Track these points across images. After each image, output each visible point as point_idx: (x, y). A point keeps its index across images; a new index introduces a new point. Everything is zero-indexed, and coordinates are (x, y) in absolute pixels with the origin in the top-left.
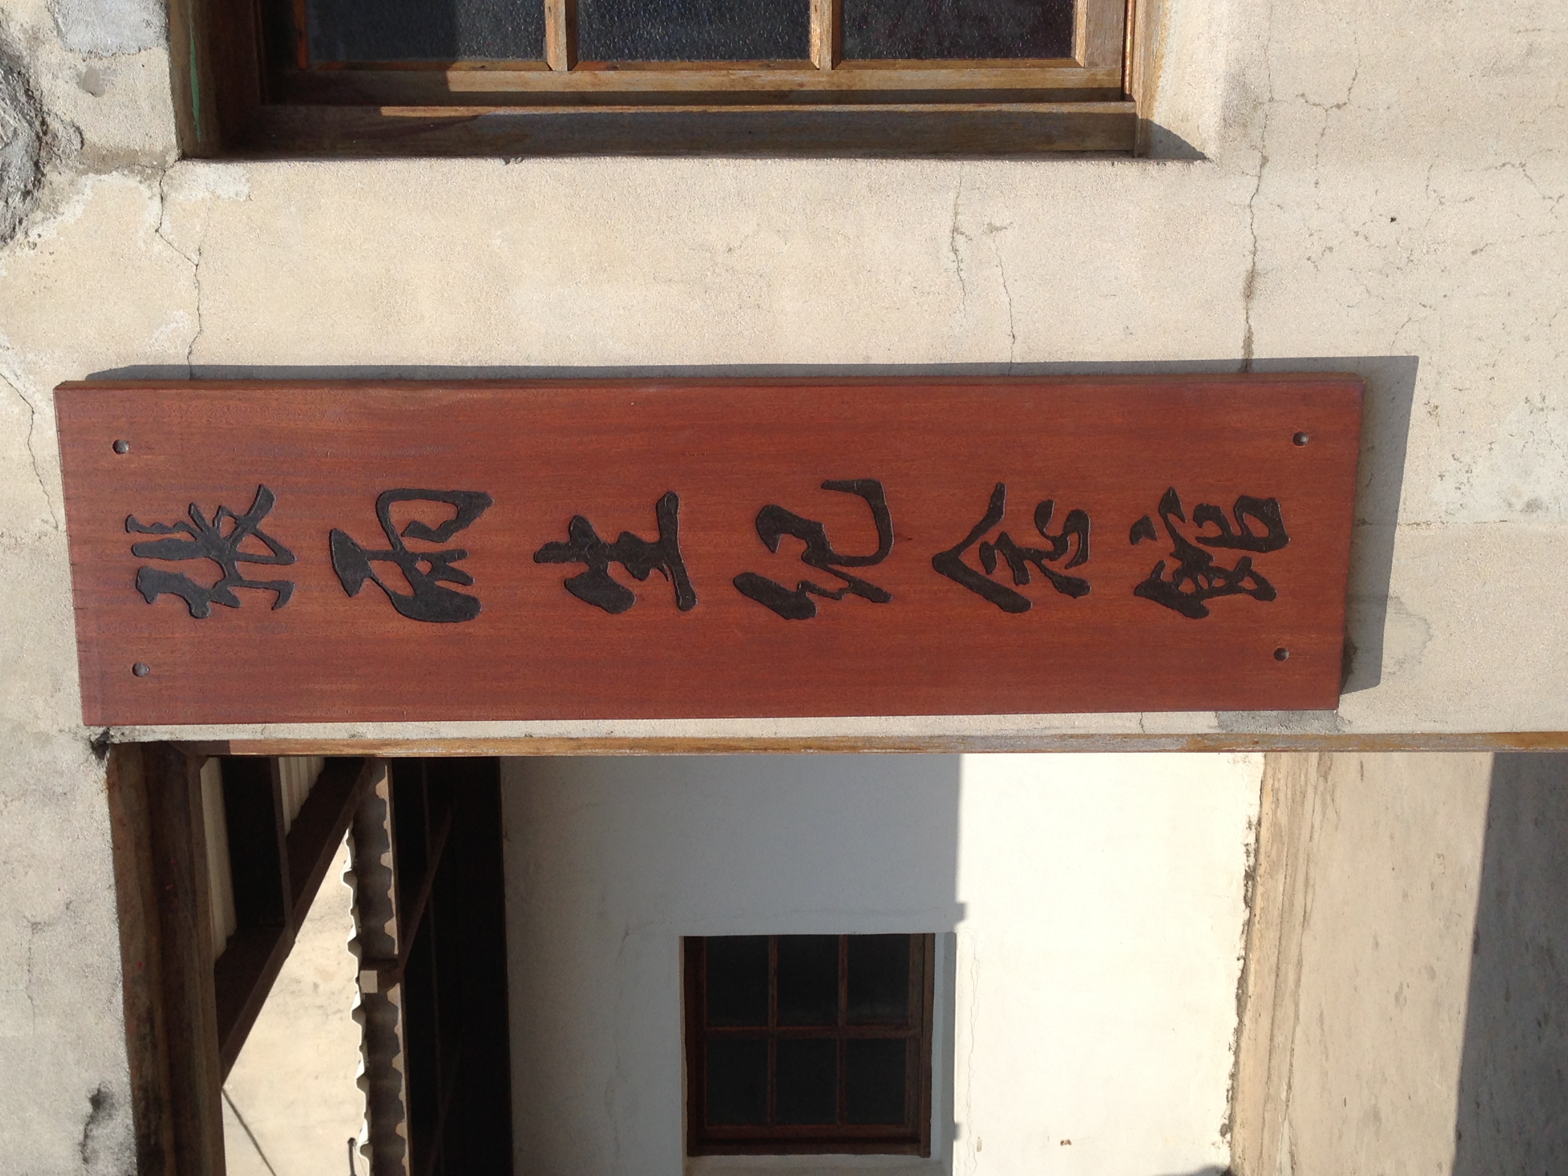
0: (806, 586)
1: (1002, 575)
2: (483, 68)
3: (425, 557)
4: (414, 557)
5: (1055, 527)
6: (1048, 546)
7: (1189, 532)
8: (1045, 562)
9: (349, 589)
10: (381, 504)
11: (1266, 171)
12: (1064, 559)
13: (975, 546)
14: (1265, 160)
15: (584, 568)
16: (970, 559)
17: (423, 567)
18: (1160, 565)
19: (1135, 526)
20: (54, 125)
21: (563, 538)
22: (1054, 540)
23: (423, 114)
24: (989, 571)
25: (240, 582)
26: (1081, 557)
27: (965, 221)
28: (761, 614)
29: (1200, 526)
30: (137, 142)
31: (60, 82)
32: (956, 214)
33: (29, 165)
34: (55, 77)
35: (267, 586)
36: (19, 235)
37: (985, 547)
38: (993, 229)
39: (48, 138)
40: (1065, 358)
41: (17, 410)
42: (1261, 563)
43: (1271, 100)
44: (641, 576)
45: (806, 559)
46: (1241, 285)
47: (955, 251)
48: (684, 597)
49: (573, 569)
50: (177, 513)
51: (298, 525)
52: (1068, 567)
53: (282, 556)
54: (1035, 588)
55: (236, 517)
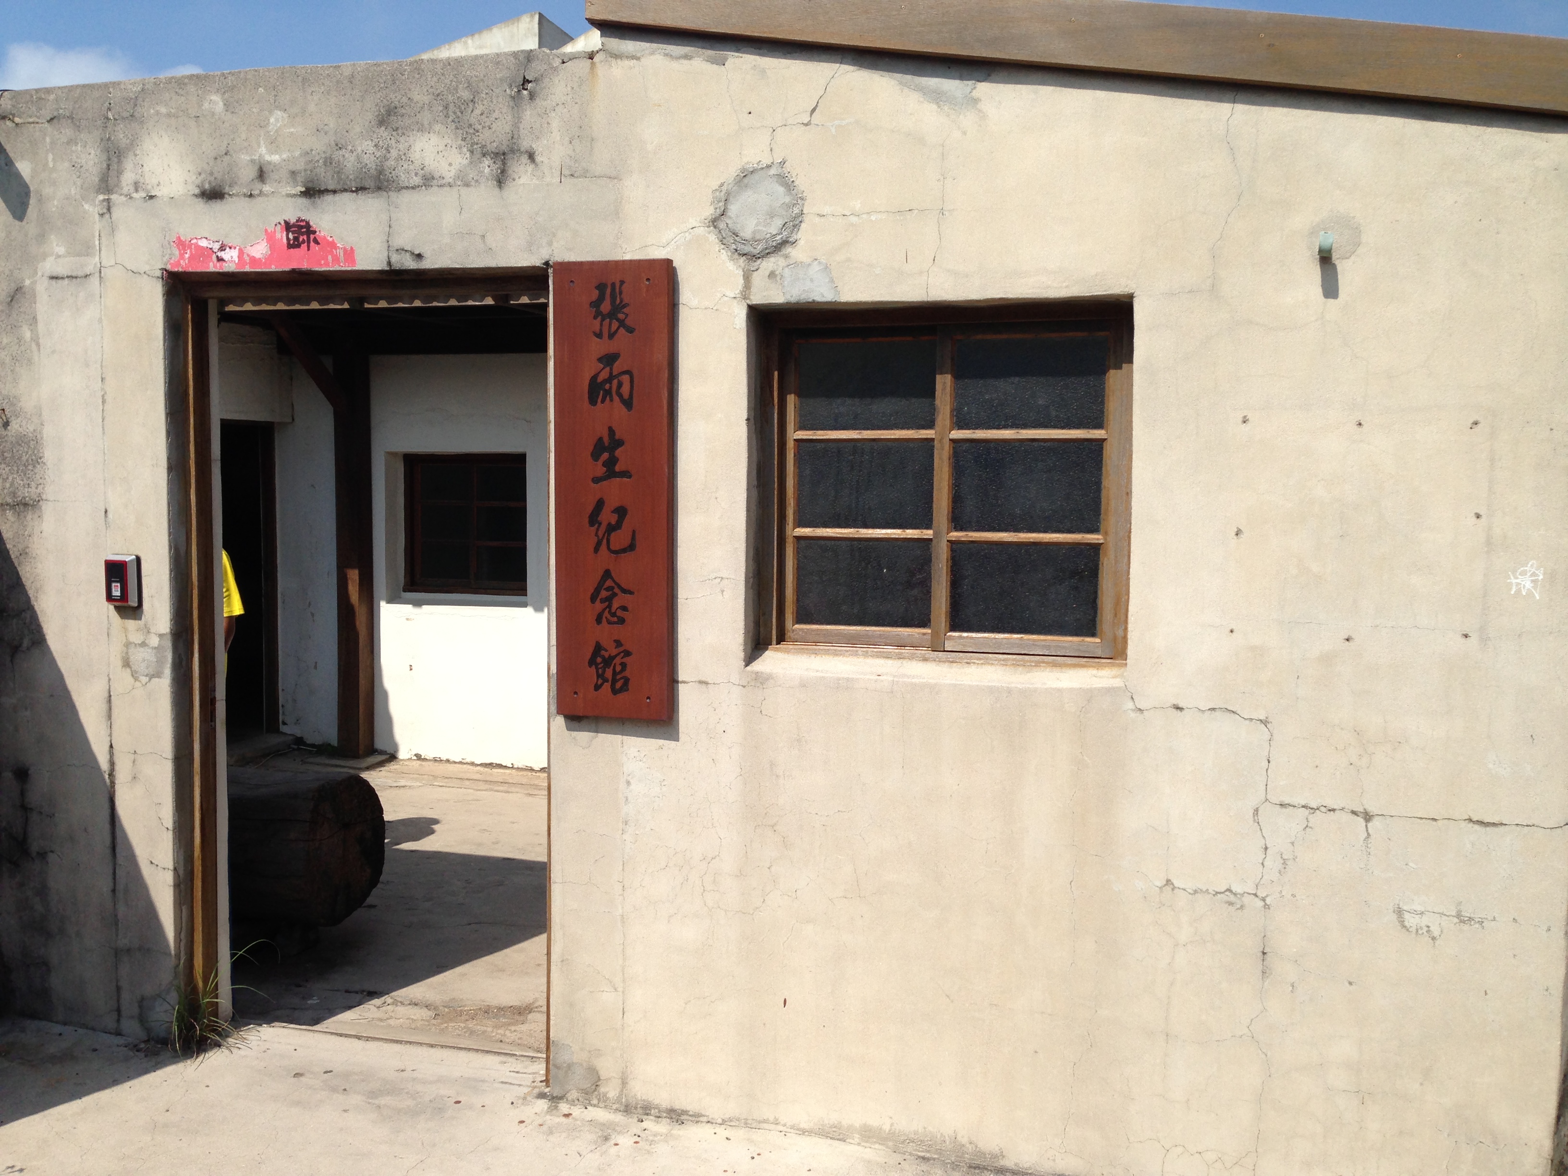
0: (600, 524)
1: (604, 594)
2: (795, 407)
3: (611, 388)
4: (611, 384)
5: (620, 613)
6: (613, 611)
7: (617, 661)
8: (608, 609)
9: (600, 360)
10: (627, 372)
11: (741, 687)
12: (609, 617)
13: (613, 585)
14: (744, 687)
15: (606, 444)
16: (609, 583)
17: (607, 386)
18: (606, 651)
19: (620, 642)
20: (759, 261)
21: (617, 437)
22: (615, 613)
23: (775, 386)
24: (604, 589)
25: (603, 320)
26: (609, 623)
27: (725, 582)
28: (590, 508)
29: (620, 664)
30: (754, 289)
31: (772, 264)
32: (727, 579)
33: (745, 252)
34: (774, 263)
35: (601, 330)
36: (723, 246)
37: (613, 588)
38: (723, 591)
39: (754, 259)
40: (679, 617)
41: (664, 241)
42: (607, 686)
43: (763, 688)
44: (603, 465)
45: (609, 524)
46: (704, 679)
47: (715, 578)
48: (596, 480)
49: (606, 440)
50: (626, 301)
51: (622, 342)
52: (606, 618)
53: (611, 336)
54: (599, 606)
55: (624, 320)
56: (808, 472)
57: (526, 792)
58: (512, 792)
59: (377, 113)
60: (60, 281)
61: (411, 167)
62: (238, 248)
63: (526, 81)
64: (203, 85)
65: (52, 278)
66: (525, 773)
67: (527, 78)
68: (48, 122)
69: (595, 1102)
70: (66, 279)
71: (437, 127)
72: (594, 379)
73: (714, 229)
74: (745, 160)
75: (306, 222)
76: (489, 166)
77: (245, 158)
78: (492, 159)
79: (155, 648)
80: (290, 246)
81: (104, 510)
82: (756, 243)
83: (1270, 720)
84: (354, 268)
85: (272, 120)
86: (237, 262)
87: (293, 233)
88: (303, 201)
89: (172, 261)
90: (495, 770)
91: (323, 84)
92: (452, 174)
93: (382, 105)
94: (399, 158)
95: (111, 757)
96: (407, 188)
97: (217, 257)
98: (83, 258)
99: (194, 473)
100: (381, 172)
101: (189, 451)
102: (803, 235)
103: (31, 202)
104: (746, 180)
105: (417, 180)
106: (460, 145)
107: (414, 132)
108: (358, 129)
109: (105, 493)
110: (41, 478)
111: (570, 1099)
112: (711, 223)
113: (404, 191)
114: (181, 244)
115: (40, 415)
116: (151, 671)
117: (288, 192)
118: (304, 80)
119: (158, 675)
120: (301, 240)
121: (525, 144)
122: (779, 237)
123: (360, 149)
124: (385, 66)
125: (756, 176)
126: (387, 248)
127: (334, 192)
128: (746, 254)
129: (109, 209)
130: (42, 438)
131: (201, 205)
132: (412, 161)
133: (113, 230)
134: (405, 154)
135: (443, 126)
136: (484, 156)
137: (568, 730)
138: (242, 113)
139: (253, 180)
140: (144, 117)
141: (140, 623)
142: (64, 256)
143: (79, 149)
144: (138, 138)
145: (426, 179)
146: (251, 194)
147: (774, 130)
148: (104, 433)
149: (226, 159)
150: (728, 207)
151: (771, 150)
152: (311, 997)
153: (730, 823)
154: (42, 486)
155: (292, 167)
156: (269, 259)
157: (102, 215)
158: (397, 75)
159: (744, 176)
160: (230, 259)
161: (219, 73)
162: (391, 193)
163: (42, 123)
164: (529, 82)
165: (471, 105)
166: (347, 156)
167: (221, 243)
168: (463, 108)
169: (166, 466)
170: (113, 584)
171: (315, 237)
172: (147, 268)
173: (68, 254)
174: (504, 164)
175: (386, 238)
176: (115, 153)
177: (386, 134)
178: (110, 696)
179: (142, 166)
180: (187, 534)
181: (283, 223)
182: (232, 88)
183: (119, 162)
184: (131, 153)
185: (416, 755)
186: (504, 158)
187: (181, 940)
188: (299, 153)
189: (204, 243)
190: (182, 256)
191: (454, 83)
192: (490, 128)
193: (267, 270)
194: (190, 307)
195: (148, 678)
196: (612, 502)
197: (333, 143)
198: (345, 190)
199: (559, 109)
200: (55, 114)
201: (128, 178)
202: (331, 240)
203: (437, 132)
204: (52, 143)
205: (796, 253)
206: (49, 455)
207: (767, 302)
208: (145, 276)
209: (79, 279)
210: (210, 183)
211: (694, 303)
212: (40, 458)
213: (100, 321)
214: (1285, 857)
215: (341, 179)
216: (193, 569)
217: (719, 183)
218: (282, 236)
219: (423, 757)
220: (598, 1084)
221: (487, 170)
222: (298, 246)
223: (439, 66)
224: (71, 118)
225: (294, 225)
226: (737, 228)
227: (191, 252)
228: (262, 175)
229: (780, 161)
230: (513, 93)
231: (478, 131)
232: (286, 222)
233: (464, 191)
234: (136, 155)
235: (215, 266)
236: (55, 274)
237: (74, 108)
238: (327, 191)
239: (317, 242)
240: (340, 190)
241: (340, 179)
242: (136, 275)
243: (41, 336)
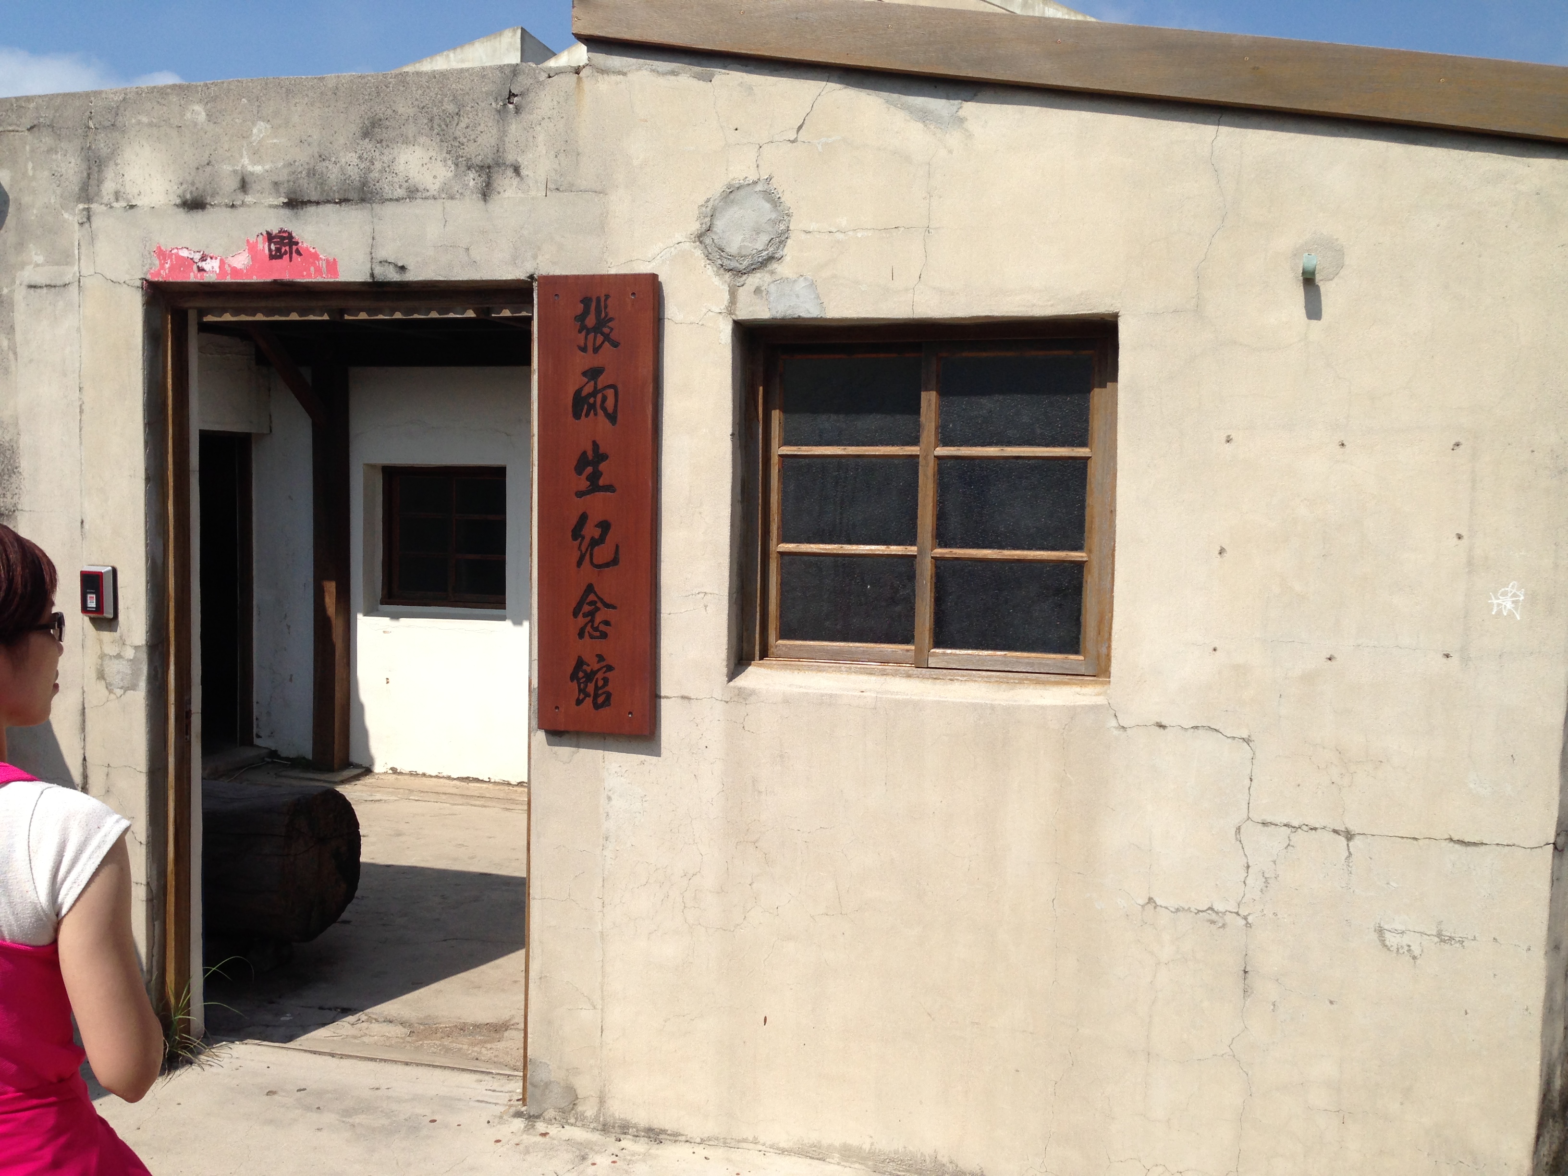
0: (583, 538)
1: (586, 608)
2: (780, 423)
3: (595, 401)
4: (595, 397)
5: (602, 627)
6: (596, 625)
7: (600, 675)
8: (590, 624)
9: (584, 374)
10: (612, 387)
11: (723, 702)
12: (591, 630)
13: (596, 599)
14: (727, 702)
15: (590, 458)
16: (592, 597)
17: (592, 400)
18: (588, 665)
19: (603, 657)
20: (745, 277)
21: (601, 451)
22: (598, 627)
23: (760, 402)
24: (587, 604)
25: (587, 334)
26: (591, 637)
27: (709, 597)
28: (574, 521)
29: (602, 679)
30: (739, 305)
31: (758, 280)
32: (711, 594)
33: (731, 268)
34: (760, 278)
35: (585, 344)
36: (708, 262)
37: (596, 602)
38: (706, 606)
39: (740, 274)
40: (662, 632)
41: (650, 256)
42: (589, 701)
43: (746, 704)
44: (587, 479)
45: (592, 538)
46: (686, 694)
47: (699, 593)
48: (580, 494)
49: (590, 454)
50: (610, 315)
51: (606, 356)
52: (588, 632)
53: (596, 350)
54: (581, 620)
55: (609, 334)
56: (792, 487)
57: (503, 806)
58: (488, 807)
59: (361, 125)
60: (39, 290)
61: (396, 180)
62: (219, 258)
63: (512, 95)
64: (185, 95)
65: (31, 287)
66: (502, 787)
67: (513, 92)
68: (28, 130)
69: (572, 1120)
70: (45, 288)
71: (422, 139)
72: (578, 393)
73: (700, 245)
74: (731, 176)
75: (289, 233)
76: (474, 180)
77: (227, 168)
78: (477, 171)
79: (131, 660)
80: (272, 257)
81: (80, 521)
82: (742, 259)
83: (1253, 738)
84: (337, 280)
85: (255, 131)
86: (218, 272)
87: (275, 243)
88: (286, 212)
89: (152, 271)
90: (472, 785)
91: (307, 95)
92: (437, 187)
93: (367, 117)
94: (383, 171)
95: (84, 769)
96: (391, 200)
97: (198, 267)
98: (62, 267)
99: (172, 484)
100: (364, 184)
101: (167, 461)
102: (789, 251)
103: (10, 210)
104: (732, 196)
105: (400, 192)
106: (445, 158)
107: (399, 145)
108: (342, 141)
109: (81, 503)
110: (17, 488)
111: (547, 1117)
112: (697, 239)
113: (388, 203)
114: (162, 254)
115: (17, 424)
116: (126, 683)
117: (271, 203)
118: (288, 91)
119: (133, 687)
120: (283, 250)
121: (510, 158)
122: (765, 253)
123: (343, 160)
124: (370, 78)
125: (742, 192)
126: (370, 260)
127: (318, 203)
128: (731, 270)
129: (89, 218)
130: (18, 448)
131: (182, 215)
132: (396, 173)
133: (92, 240)
134: (389, 166)
135: (427, 139)
136: (469, 169)
137: (549, 745)
138: (224, 123)
139: (235, 190)
140: (125, 126)
141: (116, 635)
142: (42, 265)
143: (59, 158)
144: (119, 147)
145: (410, 192)
146: (233, 204)
147: (760, 147)
148: (81, 443)
149: (209, 169)
150: (715, 222)
151: (758, 166)
152: (284, 1014)
153: (712, 839)
154: (17, 496)
155: (275, 178)
156: (250, 270)
157: (82, 224)
158: (381, 87)
159: (731, 192)
160: (211, 269)
161: (202, 83)
162: (374, 205)
163: (22, 131)
164: (515, 95)
165: (456, 118)
166: (330, 167)
167: (202, 253)
168: (448, 121)
169: (143, 476)
170: (89, 596)
171: (297, 249)
172: (127, 278)
173: (47, 262)
174: (489, 177)
175: (369, 249)
176: (96, 162)
177: (371, 146)
178: (84, 708)
179: (123, 175)
180: (164, 545)
181: (265, 233)
182: (214, 99)
183: (99, 171)
184: (112, 163)
185: (392, 769)
186: (490, 171)
187: (153, 956)
188: (282, 164)
189: (184, 253)
190: (162, 266)
191: (439, 96)
192: (475, 142)
193: (248, 281)
194: (169, 317)
195: (122, 691)
196: (595, 517)
197: (317, 155)
198: (328, 202)
199: (544, 123)
200: (36, 122)
201: (109, 187)
202: (313, 251)
203: (421, 145)
204: (33, 151)
205: (782, 269)
206: (25, 464)
207: (752, 318)
208: (125, 286)
209: (57, 288)
210: (191, 193)
211: (679, 317)
212: (16, 468)
213: (78, 330)
214: (1266, 875)
215: (325, 191)
216: (170, 580)
217: (705, 199)
218: (263, 247)
219: (398, 771)
220: (575, 1102)
221: (472, 183)
222: (281, 257)
223: (424, 80)
224: (51, 126)
225: (276, 236)
226: (723, 244)
227: (171, 261)
228: (244, 186)
229: (766, 178)
230: (499, 106)
231: (463, 145)
232: (268, 233)
233: (449, 203)
234: (117, 165)
235: (196, 277)
236: (33, 283)
237: (55, 117)
238: (310, 202)
239: (299, 253)
240: (323, 202)
241: (323, 191)
242: (116, 284)
243: (18, 344)
